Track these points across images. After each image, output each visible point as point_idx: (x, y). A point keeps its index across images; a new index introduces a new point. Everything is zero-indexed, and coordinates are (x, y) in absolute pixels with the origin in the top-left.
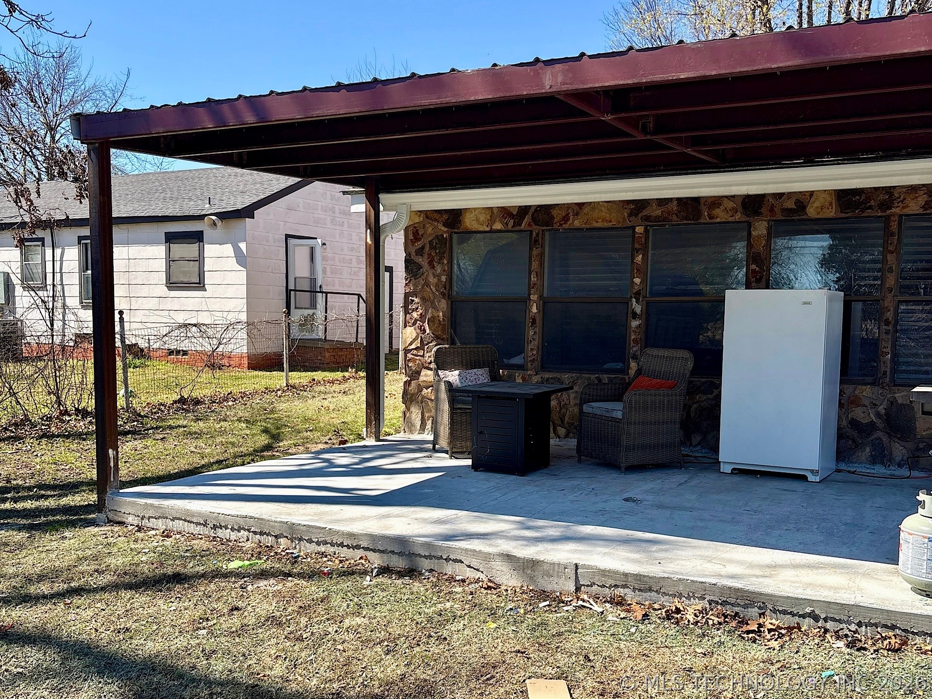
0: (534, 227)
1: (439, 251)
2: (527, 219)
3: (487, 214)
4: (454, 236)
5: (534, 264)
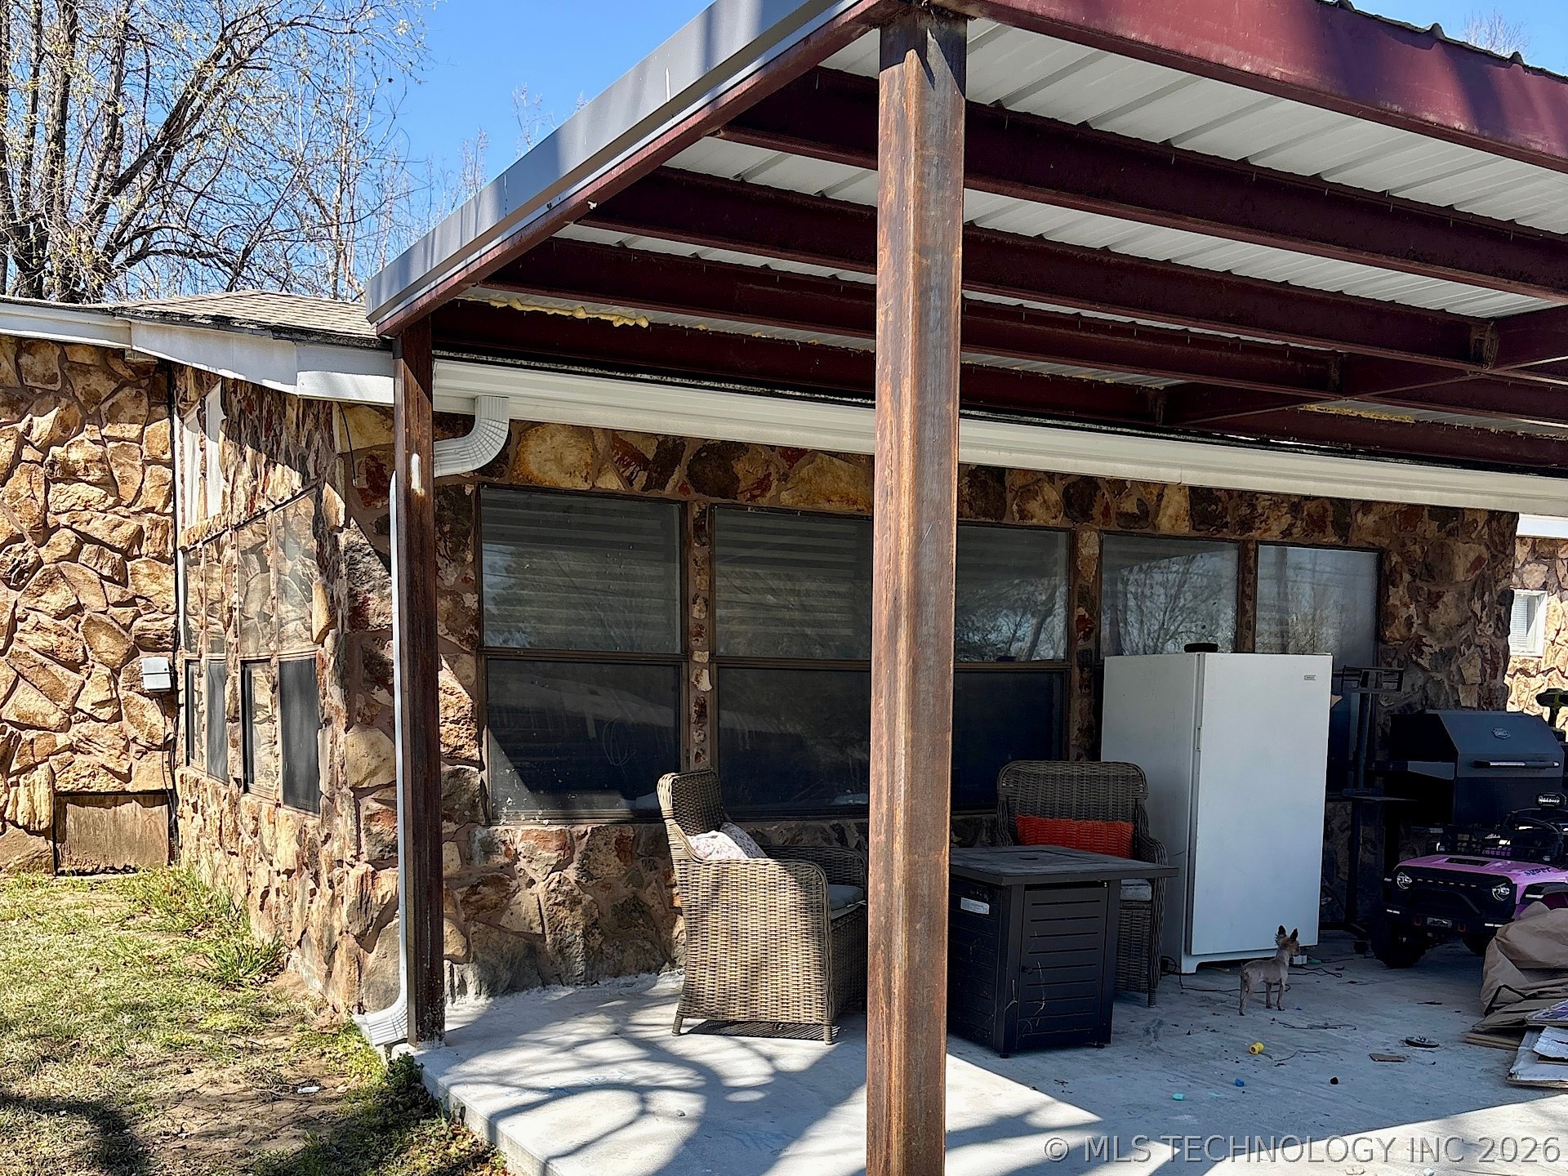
0: (694, 495)
1: (451, 531)
2: (678, 475)
3: (582, 450)
4: (486, 494)
5: (699, 582)
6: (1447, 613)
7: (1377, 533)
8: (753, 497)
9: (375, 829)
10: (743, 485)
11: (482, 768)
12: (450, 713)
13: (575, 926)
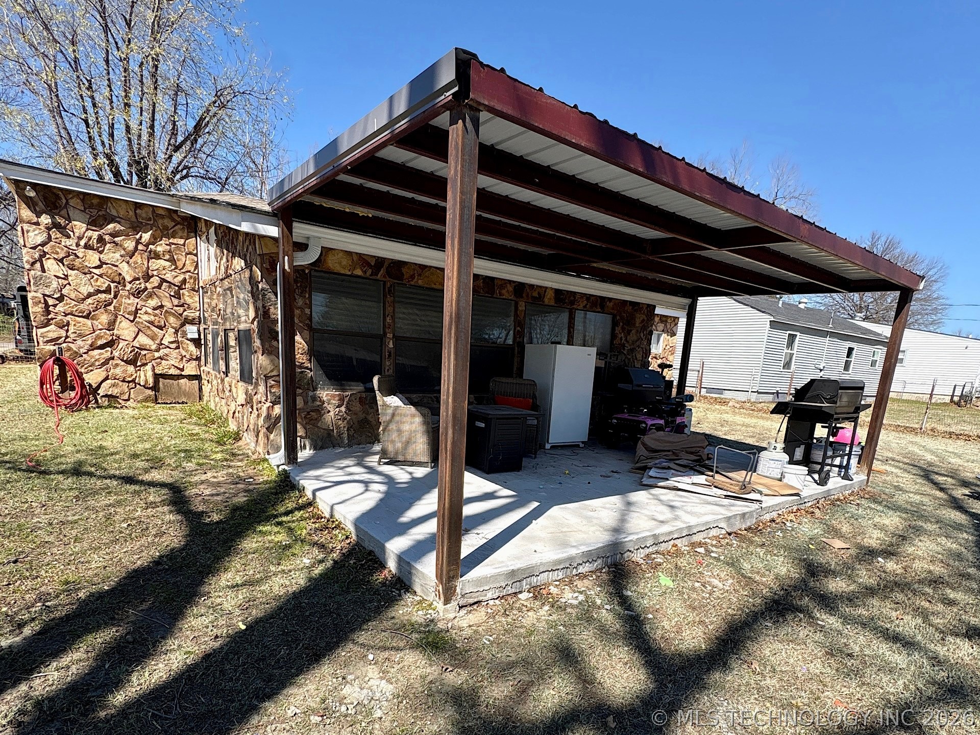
0: (388, 279)
1: (300, 286)
2: (382, 272)
3: (348, 260)
4: (313, 273)
5: (389, 309)
6: (633, 336)
7: (613, 309)
8: (409, 281)
9: (273, 391)
10: (405, 277)
11: (311, 371)
12: (300, 351)
13: (344, 427)
